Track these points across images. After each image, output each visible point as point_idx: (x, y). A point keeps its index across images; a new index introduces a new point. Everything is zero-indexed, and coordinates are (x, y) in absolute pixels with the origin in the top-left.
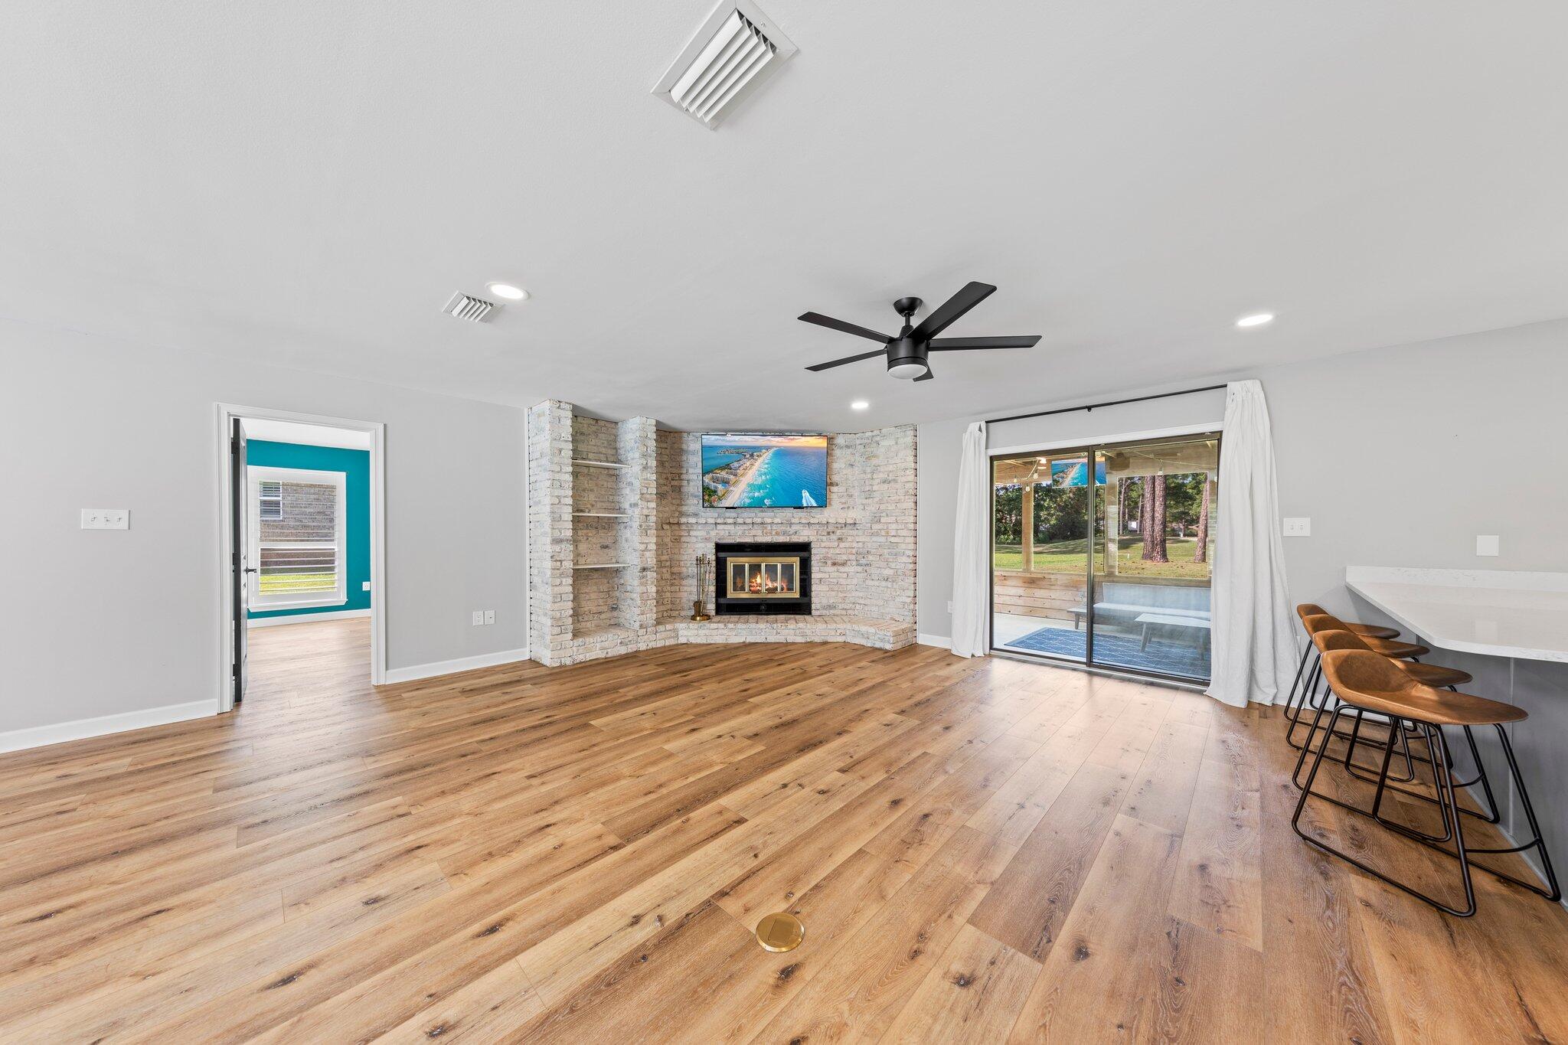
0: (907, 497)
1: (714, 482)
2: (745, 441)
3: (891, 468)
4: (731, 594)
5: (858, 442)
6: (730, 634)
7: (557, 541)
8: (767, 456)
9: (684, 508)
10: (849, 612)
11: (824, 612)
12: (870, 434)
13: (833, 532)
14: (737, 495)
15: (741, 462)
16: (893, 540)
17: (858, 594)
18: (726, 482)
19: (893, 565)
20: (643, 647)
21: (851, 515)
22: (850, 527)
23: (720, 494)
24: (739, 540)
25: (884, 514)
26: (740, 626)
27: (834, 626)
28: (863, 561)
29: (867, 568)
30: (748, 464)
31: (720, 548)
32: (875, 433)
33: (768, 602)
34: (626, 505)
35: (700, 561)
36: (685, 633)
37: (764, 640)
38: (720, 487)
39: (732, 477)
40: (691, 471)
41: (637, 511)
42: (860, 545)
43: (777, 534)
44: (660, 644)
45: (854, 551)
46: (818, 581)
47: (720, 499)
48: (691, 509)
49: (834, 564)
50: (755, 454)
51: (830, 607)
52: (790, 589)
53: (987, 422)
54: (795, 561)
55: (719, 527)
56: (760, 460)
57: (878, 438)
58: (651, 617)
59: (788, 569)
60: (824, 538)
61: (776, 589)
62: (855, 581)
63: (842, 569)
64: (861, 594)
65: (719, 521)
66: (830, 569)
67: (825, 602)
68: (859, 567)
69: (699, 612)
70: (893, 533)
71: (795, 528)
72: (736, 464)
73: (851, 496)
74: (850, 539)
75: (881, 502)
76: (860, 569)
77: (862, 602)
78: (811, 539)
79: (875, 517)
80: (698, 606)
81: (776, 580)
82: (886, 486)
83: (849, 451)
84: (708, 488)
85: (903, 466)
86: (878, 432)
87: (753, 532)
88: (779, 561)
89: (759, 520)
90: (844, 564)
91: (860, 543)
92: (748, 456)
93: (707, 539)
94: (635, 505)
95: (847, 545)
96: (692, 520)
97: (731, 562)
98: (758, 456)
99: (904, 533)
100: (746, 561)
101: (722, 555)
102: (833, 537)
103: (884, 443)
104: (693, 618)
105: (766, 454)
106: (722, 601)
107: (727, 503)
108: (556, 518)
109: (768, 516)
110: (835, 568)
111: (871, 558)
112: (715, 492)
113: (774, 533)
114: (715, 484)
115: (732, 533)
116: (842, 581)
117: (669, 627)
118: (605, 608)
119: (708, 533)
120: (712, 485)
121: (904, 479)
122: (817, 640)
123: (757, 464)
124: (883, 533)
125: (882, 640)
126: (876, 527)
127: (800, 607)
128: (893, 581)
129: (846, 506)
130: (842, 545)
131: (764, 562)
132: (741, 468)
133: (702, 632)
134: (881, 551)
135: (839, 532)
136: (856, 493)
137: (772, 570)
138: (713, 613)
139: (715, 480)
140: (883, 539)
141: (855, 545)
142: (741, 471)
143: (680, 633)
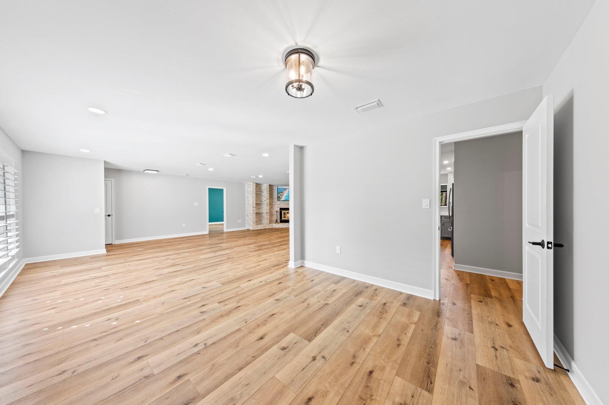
4: (283, 219)
6: (283, 225)
7: (253, 207)
9: (273, 201)
18: (282, 195)
20: (267, 228)
23: (281, 198)
24: (285, 207)
31: (281, 209)
34: (263, 201)
35: (277, 212)
40: (275, 193)
41: (266, 202)
44: (270, 227)
48: (275, 201)
55: (280, 205)
58: (268, 222)
65: (281, 203)
69: (277, 221)
84: (278, 197)
93: (278, 207)
94: (265, 200)
96: (275, 203)
97: (283, 212)
100: (286, 211)
104: (276, 223)
106: (281, 220)
107: (282, 200)
108: (253, 203)
115: (283, 206)
117: (271, 224)
118: (259, 221)
133: (277, 225)
138: (279, 222)
139: (280, 195)
142: (284, 193)
143: (274, 226)
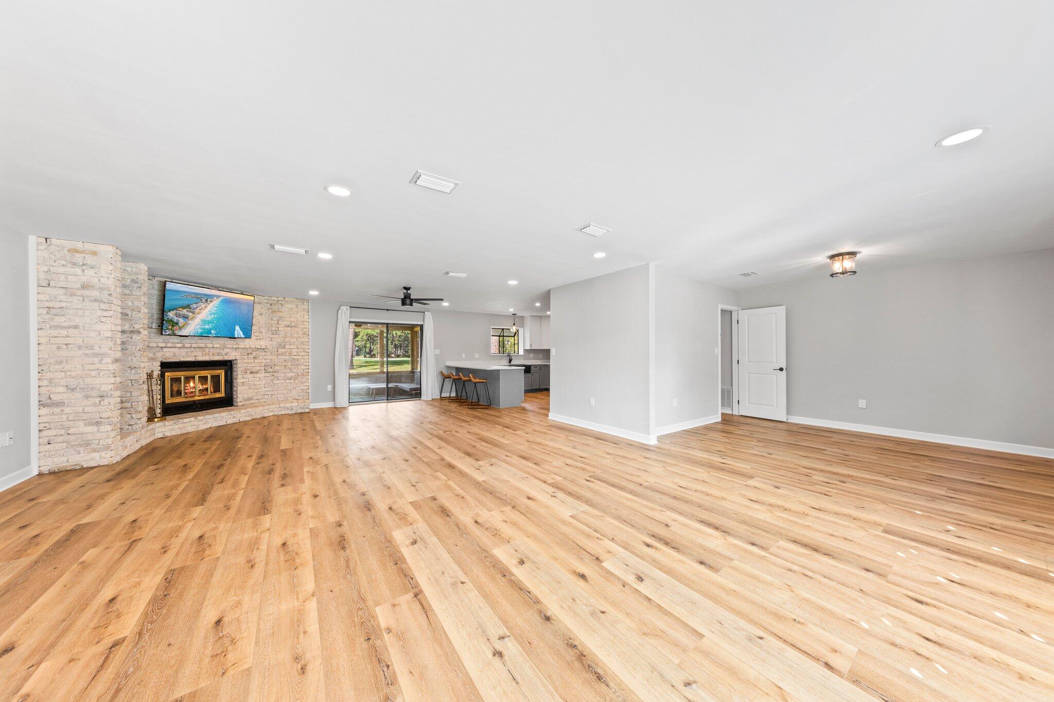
0: (304, 336)
1: (177, 317)
3: (293, 319)
4: (170, 400)
5: (266, 301)
6: (200, 423)
8: (216, 302)
10: (260, 400)
11: (245, 403)
12: (276, 299)
13: (251, 354)
14: (192, 327)
15: (199, 305)
16: (295, 357)
17: (266, 389)
18: (186, 317)
19: (295, 371)
21: (262, 344)
22: (261, 351)
23: (180, 325)
24: (182, 359)
25: (288, 344)
26: (207, 417)
27: (267, 407)
28: (271, 370)
29: (274, 374)
30: (203, 306)
31: (166, 366)
32: (280, 299)
33: (201, 402)
35: (150, 377)
36: (161, 429)
37: (225, 423)
38: (181, 320)
39: (191, 314)
42: (268, 361)
43: (213, 354)
45: (263, 364)
46: (239, 384)
47: (180, 329)
49: (251, 373)
50: (209, 300)
51: (249, 399)
52: (217, 390)
53: (350, 307)
54: (222, 373)
55: (165, 350)
56: (212, 304)
57: (283, 302)
59: (216, 379)
60: (244, 357)
61: (207, 389)
62: (264, 382)
63: (256, 375)
64: (269, 389)
66: (249, 376)
67: (246, 396)
68: (267, 373)
69: (152, 416)
70: (295, 354)
71: (226, 351)
72: (194, 306)
73: (261, 332)
74: (261, 357)
75: (285, 337)
76: (267, 375)
77: (269, 393)
78: (236, 358)
79: (281, 345)
81: (207, 385)
82: (289, 329)
83: (260, 306)
85: (302, 319)
86: (283, 299)
87: (194, 354)
88: (208, 373)
89: (203, 345)
90: (257, 373)
92: (203, 301)
93: (152, 359)
95: (259, 361)
97: (169, 375)
98: (210, 302)
99: (303, 354)
100: (181, 374)
101: (164, 370)
102: (251, 356)
103: (290, 306)
104: (151, 420)
105: (216, 301)
106: (164, 406)
107: (184, 332)
109: (208, 343)
110: (252, 375)
111: (277, 368)
112: (177, 323)
113: (211, 354)
114: (177, 318)
115: (176, 354)
116: (257, 383)
119: (154, 354)
120: (175, 319)
121: (303, 326)
122: (258, 417)
123: (210, 306)
124: (287, 354)
125: (302, 408)
126: (281, 350)
127: (227, 402)
128: (295, 379)
129: (258, 338)
130: (256, 361)
131: (197, 374)
132: (198, 309)
133: (175, 427)
134: (285, 364)
135: (254, 354)
136: (264, 331)
137: (203, 379)
139: (178, 315)
141: (263, 361)
142: (197, 311)
143: (157, 430)
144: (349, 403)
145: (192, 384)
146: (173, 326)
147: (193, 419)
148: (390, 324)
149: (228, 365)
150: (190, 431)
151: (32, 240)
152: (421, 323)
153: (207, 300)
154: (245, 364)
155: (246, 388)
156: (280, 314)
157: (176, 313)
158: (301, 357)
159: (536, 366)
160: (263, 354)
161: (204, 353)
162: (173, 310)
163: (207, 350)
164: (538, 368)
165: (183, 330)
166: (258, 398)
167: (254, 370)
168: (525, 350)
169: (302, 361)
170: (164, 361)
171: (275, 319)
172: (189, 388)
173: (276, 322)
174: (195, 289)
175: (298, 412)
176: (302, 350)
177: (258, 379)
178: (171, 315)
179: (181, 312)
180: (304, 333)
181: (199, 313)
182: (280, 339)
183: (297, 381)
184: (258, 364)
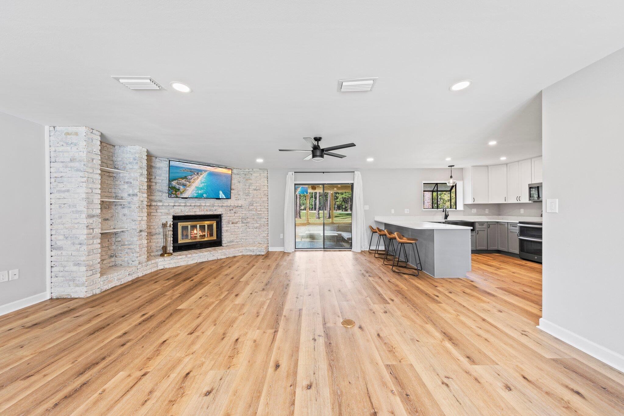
0: (265, 196)
2: (194, 166)
3: (258, 184)
4: (180, 241)
5: (242, 173)
6: (189, 260)
7: (91, 216)
8: (205, 175)
9: (153, 198)
10: (239, 243)
11: (228, 244)
12: (248, 170)
13: (232, 210)
14: (190, 192)
15: (193, 176)
16: (259, 212)
18: (184, 185)
19: (259, 222)
20: (140, 275)
21: (240, 203)
22: (239, 208)
23: (181, 191)
24: (186, 214)
25: (255, 203)
26: (194, 255)
27: (238, 249)
28: (245, 221)
29: (247, 224)
30: (196, 177)
31: (176, 219)
32: (250, 170)
33: (201, 243)
35: (164, 225)
36: (162, 263)
37: (207, 260)
38: (181, 187)
39: (188, 183)
41: (135, 199)
42: (244, 215)
43: (207, 211)
44: (148, 272)
45: (241, 218)
46: (226, 231)
47: (181, 193)
48: (157, 198)
49: (233, 223)
50: (199, 173)
51: (231, 242)
52: (211, 235)
53: (295, 172)
54: (214, 223)
55: (175, 207)
56: (202, 176)
57: (252, 172)
58: (144, 257)
59: (210, 227)
60: (228, 212)
61: (205, 235)
62: (241, 230)
63: (236, 225)
64: (244, 235)
65: (176, 204)
66: (231, 225)
67: (229, 240)
68: (243, 224)
69: (164, 252)
70: (259, 210)
71: (215, 208)
72: (190, 177)
73: (239, 195)
74: (239, 213)
75: (253, 197)
76: (243, 225)
77: (244, 238)
78: (223, 213)
79: (251, 203)
80: (165, 248)
81: (205, 231)
82: (255, 191)
83: (238, 176)
84: (175, 188)
85: (263, 184)
86: (252, 170)
87: (194, 210)
88: (206, 223)
89: (199, 204)
90: (236, 223)
91: (243, 214)
92: (196, 174)
93: (168, 214)
94: (135, 195)
95: (238, 215)
96: (160, 204)
97: (180, 225)
98: (201, 174)
99: (264, 210)
100: (188, 224)
101: (176, 221)
102: (232, 212)
103: (255, 175)
104: (162, 255)
105: (204, 174)
106: (176, 245)
107: (184, 196)
108: (90, 202)
109: (202, 202)
110: (233, 225)
111: (249, 220)
112: (179, 190)
113: (205, 210)
114: (179, 186)
115: (182, 211)
116: (236, 230)
117: (153, 261)
118: (107, 257)
119: (169, 210)
120: (177, 186)
121: (263, 189)
122: (231, 256)
123: (200, 178)
124: (254, 210)
125: (260, 251)
126: (251, 207)
127: (217, 243)
128: (259, 229)
129: (237, 199)
130: (236, 215)
131: (198, 224)
132: (192, 179)
133: (172, 261)
134: (253, 217)
135: (234, 210)
136: (241, 193)
137: (202, 228)
138: (172, 251)
139: (178, 184)
140: (254, 212)
141: (241, 215)
142: (192, 181)
143: (159, 264)
144: (295, 248)
145: (195, 232)
146: (176, 191)
147: (184, 256)
148: (325, 184)
149: (218, 218)
150: (182, 265)
151: (47, 128)
152: (352, 182)
153: (198, 173)
154: (229, 217)
155: (229, 234)
156: (250, 181)
157: (177, 182)
158: (262, 212)
159: (482, 223)
160: (241, 210)
161: (201, 209)
162: (175, 180)
163: (203, 208)
164: (485, 226)
165: (183, 194)
166: (238, 241)
167: (235, 221)
168: (465, 205)
169: (263, 215)
170: (175, 215)
171: (247, 185)
172: (193, 234)
173: (248, 187)
174: (189, 166)
175: (257, 254)
176: (263, 207)
177: (237, 227)
178: (174, 184)
179: (180, 181)
180: (265, 194)
181: (193, 182)
182: (250, 199)
183: (260, 230)
184: (237, 217)
